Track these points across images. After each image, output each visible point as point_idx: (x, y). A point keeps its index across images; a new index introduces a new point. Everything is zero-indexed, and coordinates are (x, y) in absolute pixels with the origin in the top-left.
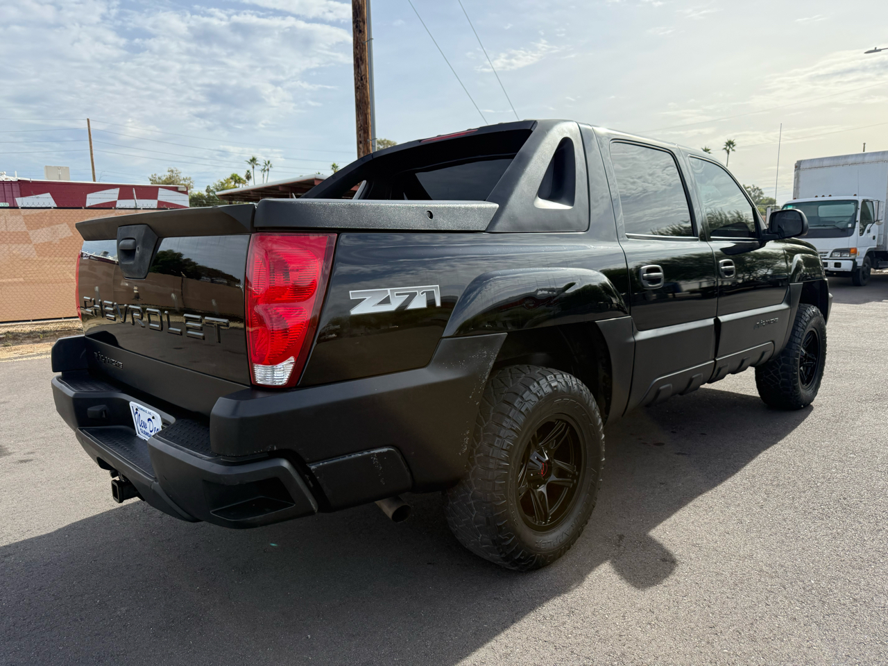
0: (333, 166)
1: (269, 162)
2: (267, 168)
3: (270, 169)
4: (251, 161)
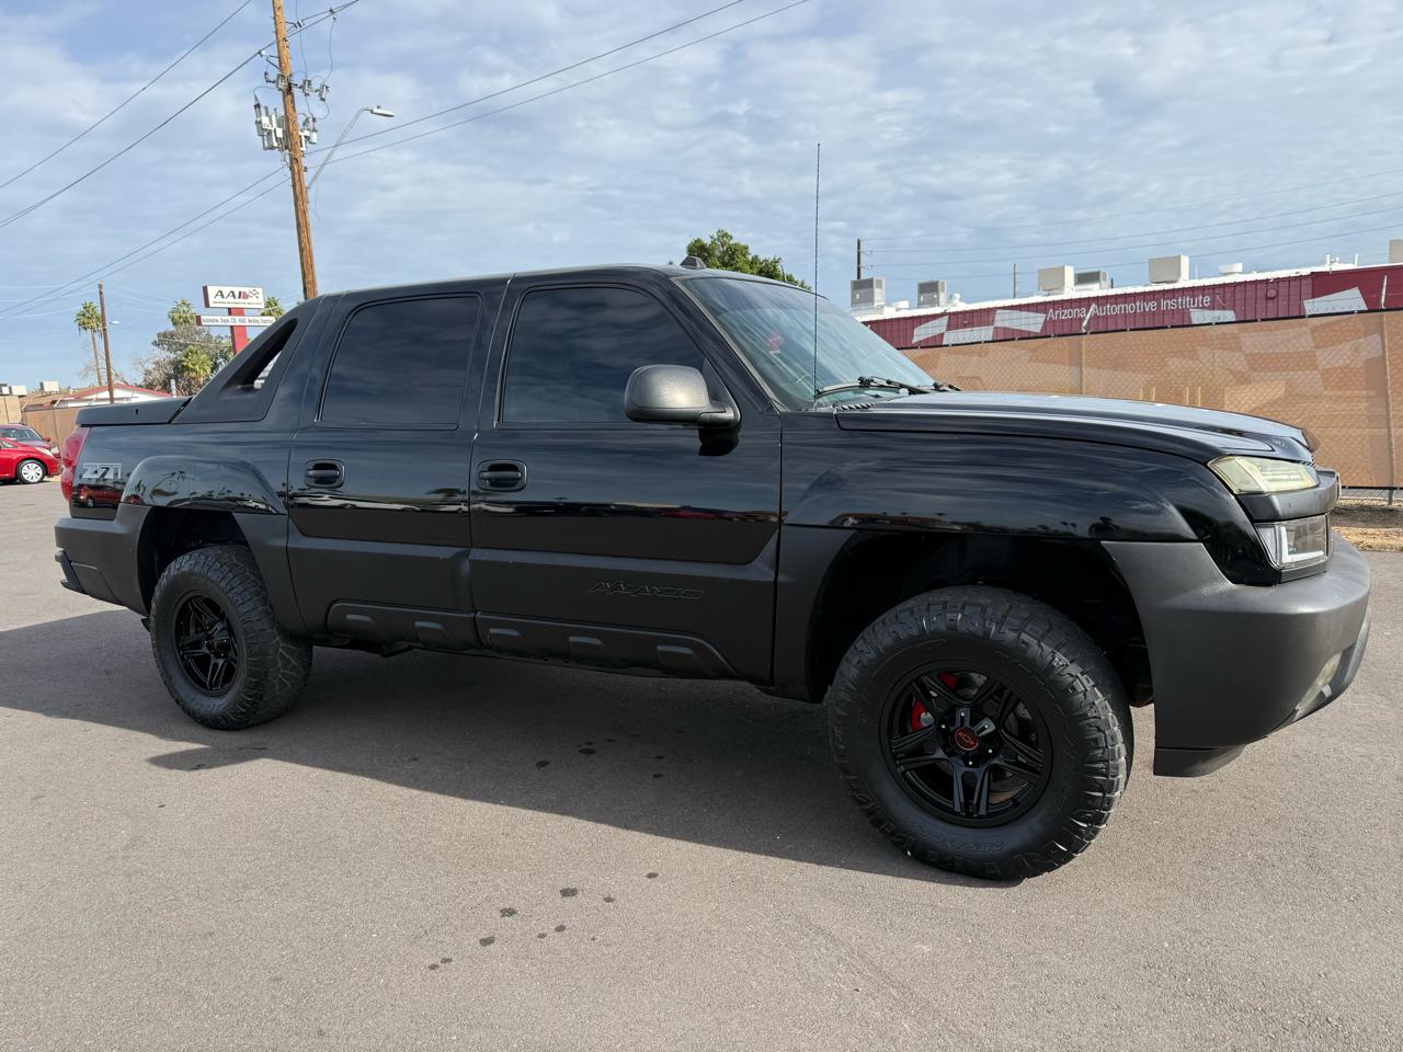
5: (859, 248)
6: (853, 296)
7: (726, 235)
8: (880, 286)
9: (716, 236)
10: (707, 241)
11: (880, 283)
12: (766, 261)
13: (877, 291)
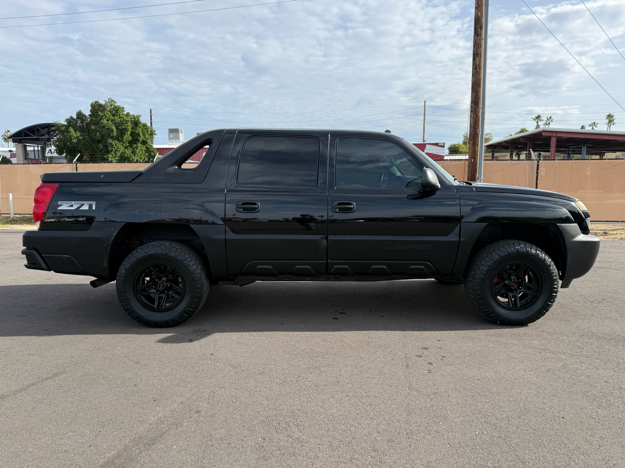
0: (608, 116)
1: (550, 118)
2: (548, 122)
3: (551, 123)
4: (536, 118)
5: (151, 113)
6: (169, 136)
7: (113, 101)
8: (182, 133)
9: (107, 101)
10: (102, 102)
11: (181, 131)
12: (134, 115)
13: (180, 134)
